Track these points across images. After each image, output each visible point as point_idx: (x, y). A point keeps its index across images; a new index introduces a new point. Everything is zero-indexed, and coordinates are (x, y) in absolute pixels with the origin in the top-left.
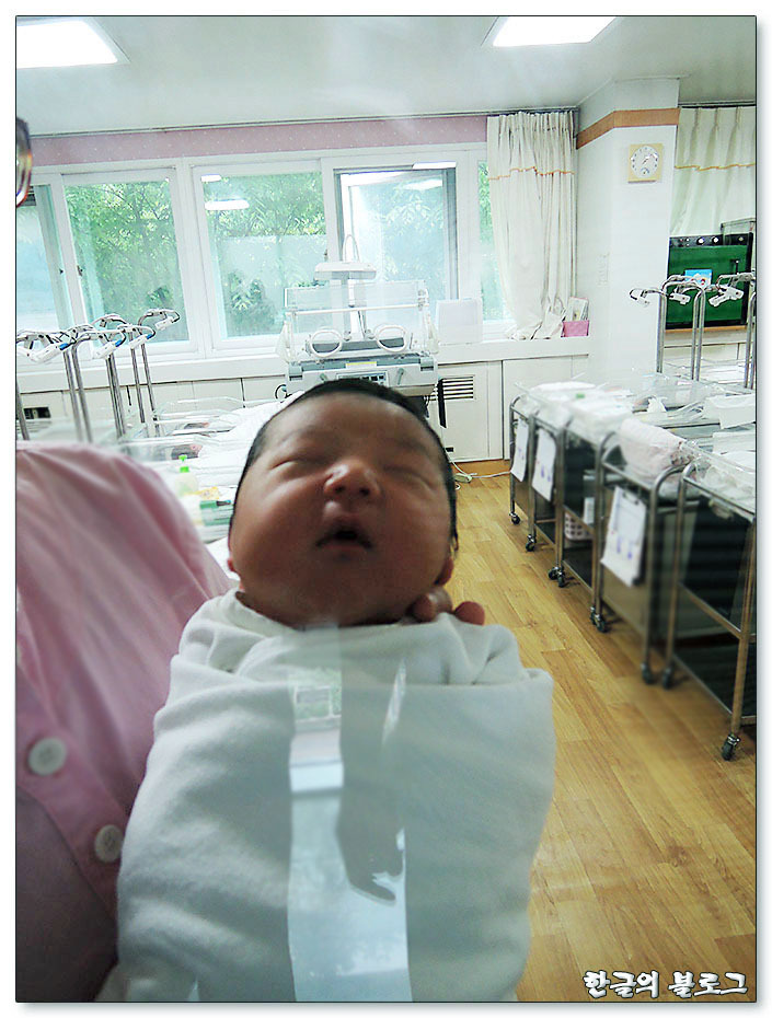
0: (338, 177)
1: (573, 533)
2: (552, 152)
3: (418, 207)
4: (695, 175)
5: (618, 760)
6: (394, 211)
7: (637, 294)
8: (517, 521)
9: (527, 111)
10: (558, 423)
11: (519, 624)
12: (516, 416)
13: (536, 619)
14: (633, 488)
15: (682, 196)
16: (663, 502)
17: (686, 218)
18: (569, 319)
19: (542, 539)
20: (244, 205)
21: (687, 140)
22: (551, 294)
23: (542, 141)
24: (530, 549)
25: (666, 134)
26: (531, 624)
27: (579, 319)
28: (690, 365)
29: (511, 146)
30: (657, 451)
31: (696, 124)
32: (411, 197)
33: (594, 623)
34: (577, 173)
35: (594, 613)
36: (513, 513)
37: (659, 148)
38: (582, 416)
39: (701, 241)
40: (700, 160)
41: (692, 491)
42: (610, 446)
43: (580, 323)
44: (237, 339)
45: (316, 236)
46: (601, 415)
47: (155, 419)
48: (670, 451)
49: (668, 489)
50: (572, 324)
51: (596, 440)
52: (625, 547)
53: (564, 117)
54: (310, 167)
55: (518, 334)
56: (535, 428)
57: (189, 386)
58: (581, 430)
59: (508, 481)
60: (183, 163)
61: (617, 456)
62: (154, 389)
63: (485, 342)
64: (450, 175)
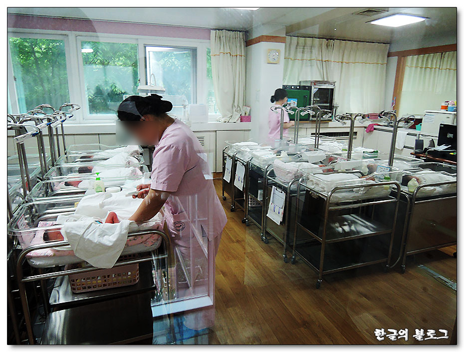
0: (145, 47)
1: (251, 204)
2: (236, 47)
3: (173, 60)
4: (290, 62)
5: (279, 292)
6: (162, 60)
7: (273, 109)
8: (225, 199)
9: (227, 30)
10: (247, 159)
11: (233, 242)
12: (225, 155)
13: (239, 239)
14: (280, 187)
15: (286, 70)
16: (292, 192)
17: (287, 78)
18: (243, 115)
19: (237, 206)
20: (91, 51)
21: (288, 49)
22: (236, 104)
23: (233, 43)
24: (232, 210)
25: (281, 46)
26: (238, 241)
27: (247, 115)
28: (294, 137)
29: (220, 42)
30: (289, 173)
31: (291, 42)
32: (170, 55)
33: (263, 240)
34: (246, 56)
35: (263, 236)
36: (223, 195)
37: (279, 51)
38: (257, 157)
39: (293, 87)
40: (292, 56)
41: (302, 188)
42: (270, 170)
43: (248, 117)
44: (94, 115)
45: (121, 67)
46: (265, 157)
47: (66, 154)
48: (294, 173)
49: (293, 187)
50: (244, 117)
51: (264, 167)
52: (277, 209)
53: (241, 34)
54: (134, 42)
55: (223, 120)
56: (235, 161)
57: (73, 137)
58: (256, 163)
59: (221, 182)
60: (72, 35)
61: (272, 174)
62: (65, 137)
63: (209, 122)
64: (194, 51)
